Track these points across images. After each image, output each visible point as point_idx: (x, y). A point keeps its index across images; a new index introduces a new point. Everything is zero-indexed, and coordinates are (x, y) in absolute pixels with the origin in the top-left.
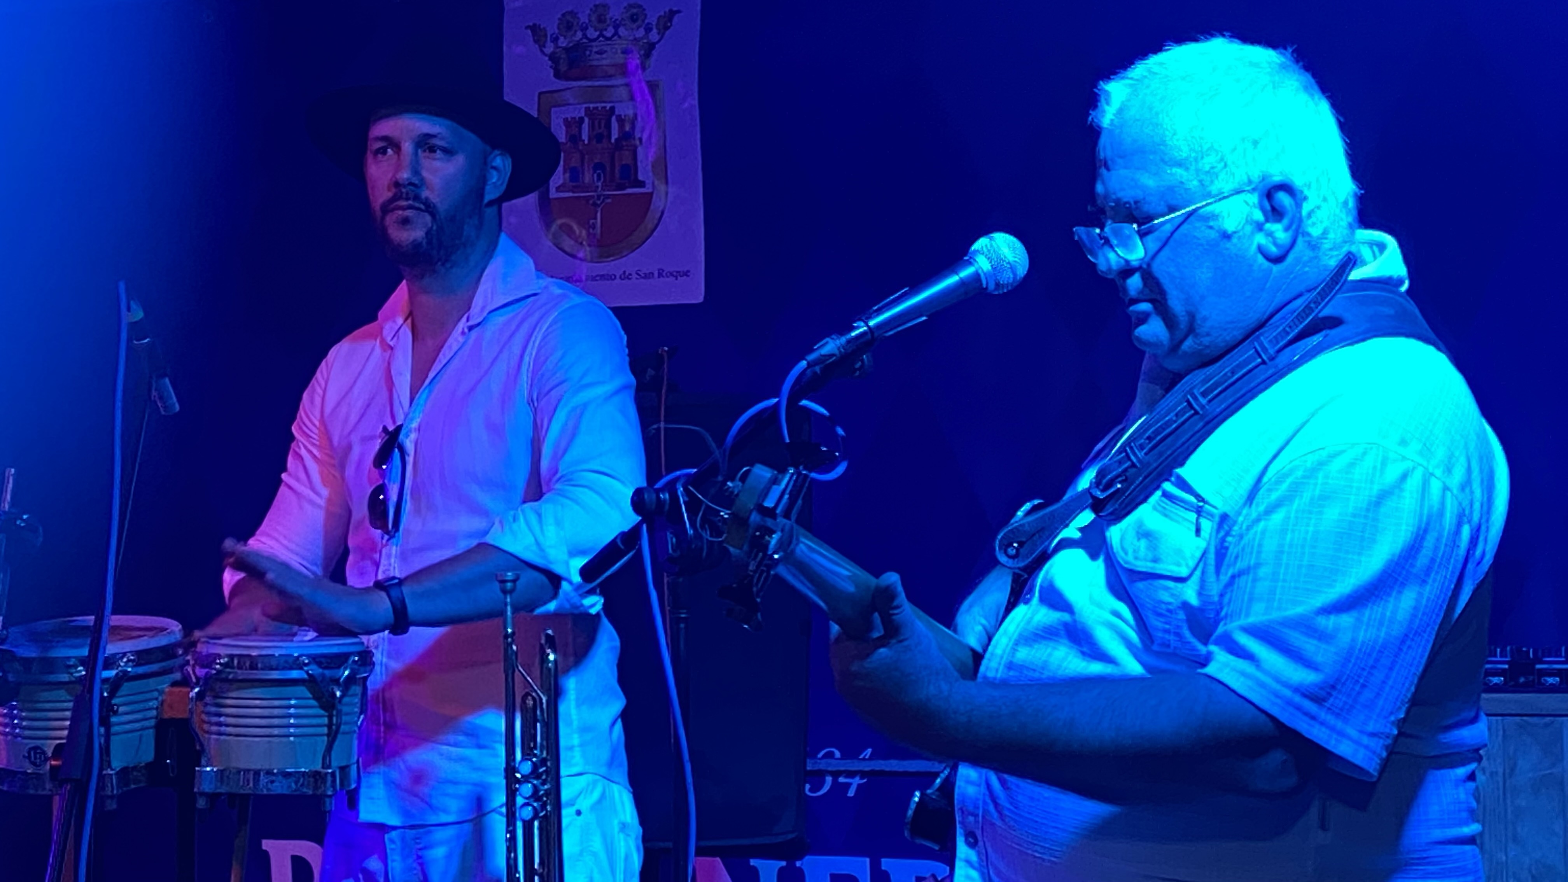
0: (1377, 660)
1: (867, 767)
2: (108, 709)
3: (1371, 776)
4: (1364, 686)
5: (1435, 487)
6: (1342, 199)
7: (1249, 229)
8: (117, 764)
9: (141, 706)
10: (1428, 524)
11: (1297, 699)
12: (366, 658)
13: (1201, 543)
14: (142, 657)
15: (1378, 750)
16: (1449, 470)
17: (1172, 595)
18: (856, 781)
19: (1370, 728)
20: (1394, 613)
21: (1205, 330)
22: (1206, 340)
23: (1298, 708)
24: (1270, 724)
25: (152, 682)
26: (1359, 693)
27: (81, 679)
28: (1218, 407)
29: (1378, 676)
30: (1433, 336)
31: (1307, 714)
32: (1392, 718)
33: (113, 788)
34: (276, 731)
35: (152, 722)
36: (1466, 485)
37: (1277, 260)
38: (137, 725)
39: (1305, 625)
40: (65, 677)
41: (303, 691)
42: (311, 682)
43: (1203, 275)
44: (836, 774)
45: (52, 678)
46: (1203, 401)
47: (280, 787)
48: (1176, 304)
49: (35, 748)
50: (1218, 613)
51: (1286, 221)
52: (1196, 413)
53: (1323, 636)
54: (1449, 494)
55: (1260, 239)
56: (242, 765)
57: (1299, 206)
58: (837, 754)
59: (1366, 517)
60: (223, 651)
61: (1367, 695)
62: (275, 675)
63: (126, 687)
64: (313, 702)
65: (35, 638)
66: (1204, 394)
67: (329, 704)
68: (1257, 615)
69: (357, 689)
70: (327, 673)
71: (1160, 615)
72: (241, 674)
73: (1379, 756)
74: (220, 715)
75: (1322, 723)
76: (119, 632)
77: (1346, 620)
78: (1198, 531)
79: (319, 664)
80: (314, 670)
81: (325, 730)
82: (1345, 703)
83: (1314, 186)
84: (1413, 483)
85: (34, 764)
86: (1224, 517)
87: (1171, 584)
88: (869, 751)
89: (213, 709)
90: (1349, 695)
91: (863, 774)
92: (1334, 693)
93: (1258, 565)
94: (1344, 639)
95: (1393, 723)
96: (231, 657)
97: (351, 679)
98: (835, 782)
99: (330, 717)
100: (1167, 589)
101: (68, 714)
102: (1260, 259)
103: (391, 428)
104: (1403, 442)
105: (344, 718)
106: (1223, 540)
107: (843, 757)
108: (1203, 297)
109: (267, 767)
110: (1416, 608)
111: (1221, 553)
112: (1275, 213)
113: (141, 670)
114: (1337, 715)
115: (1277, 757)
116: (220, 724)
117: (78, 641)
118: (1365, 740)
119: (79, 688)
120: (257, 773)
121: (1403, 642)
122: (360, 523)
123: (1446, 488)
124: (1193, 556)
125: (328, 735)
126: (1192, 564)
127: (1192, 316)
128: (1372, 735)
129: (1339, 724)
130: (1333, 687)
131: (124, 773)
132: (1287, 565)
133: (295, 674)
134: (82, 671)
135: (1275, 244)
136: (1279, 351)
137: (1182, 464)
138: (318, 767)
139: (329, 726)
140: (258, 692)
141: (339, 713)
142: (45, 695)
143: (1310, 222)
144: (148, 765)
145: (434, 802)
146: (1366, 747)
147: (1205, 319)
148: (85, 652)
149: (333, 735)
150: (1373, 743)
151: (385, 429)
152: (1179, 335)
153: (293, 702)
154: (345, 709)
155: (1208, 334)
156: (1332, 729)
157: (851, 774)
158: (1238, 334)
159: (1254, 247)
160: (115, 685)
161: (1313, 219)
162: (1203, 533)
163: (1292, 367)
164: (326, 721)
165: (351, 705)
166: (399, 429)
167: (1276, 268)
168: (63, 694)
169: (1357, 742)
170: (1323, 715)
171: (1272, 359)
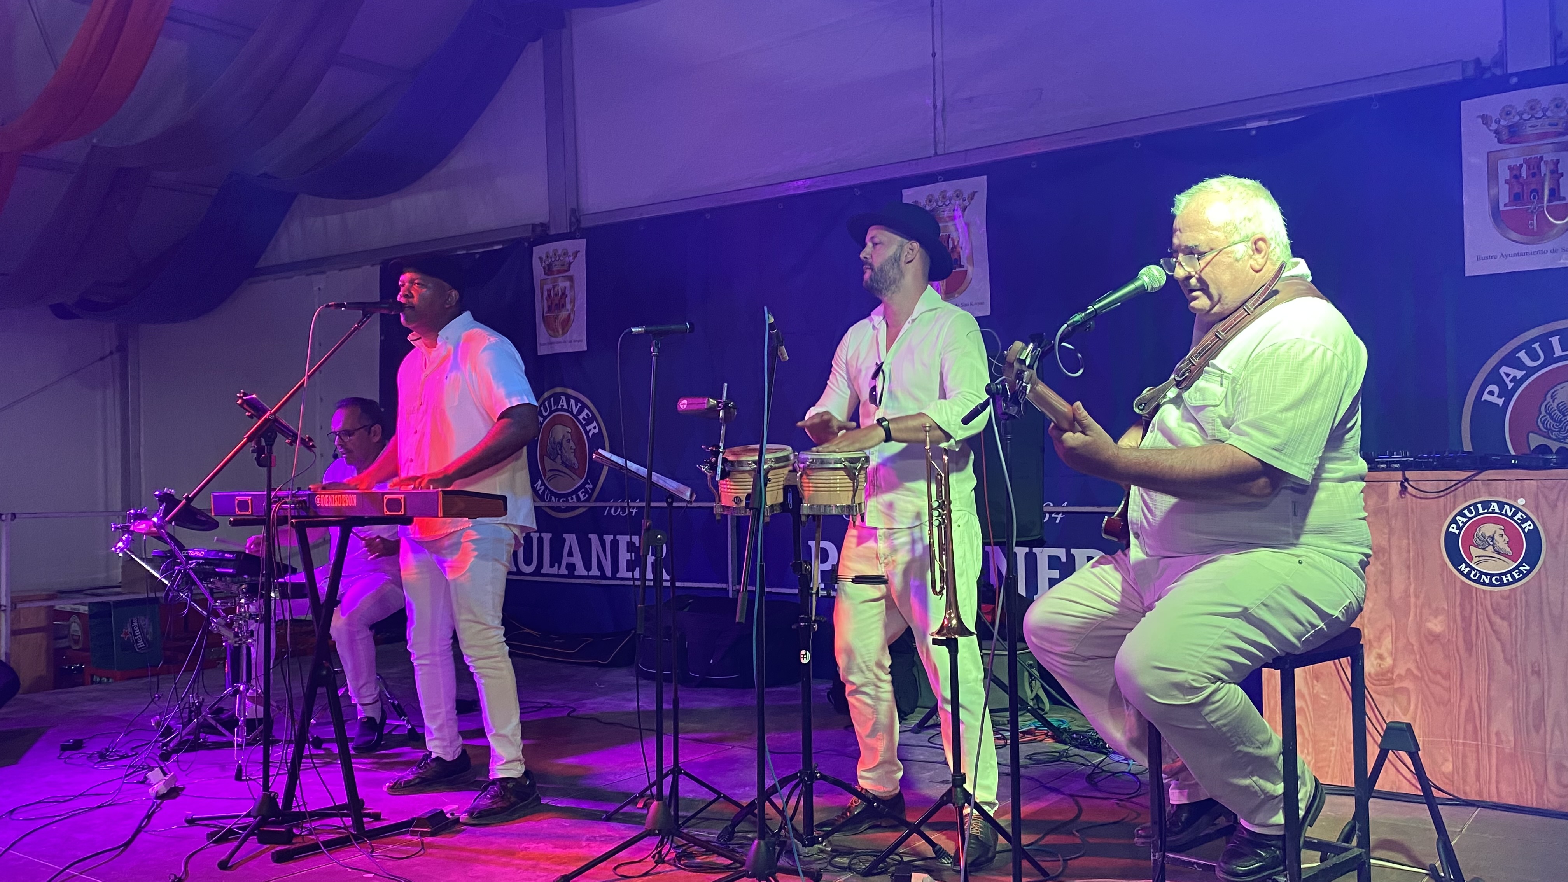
0: (1305, 432)
1: (1065, 510)
2: (767, 480)
3: (1308, 482)
4: (1300, 443)
5: (1329, 354)
6: (1285, 244)
7: (1247, 257)
8: (769, 503)
9: (777, 480)
10: (1325, 371)
11: (1270, 451)
12: (867, 459)
13: (1224, 389)
14: (778, 460)
15: (1310, 471)
16: (1335, 346)
17: (1214, 413)
18: (1060, 516)
19: (1305, 462)
20: (1312, 410)
21: (1226, 302)
22: (1226, 307)
23: (1271, 455)
24: (1259, 464)
25: (781, 471)
26: (1298, 447)
27: (754, 470)
28: (1229, 335)
29: (1306, 439)
30: (1322, 295)
31: (1275, 457)
32: (1315, 456)
33: (768, 513)
34: (832, 489)
35: (781, 487)
36: (1344, 351)
37: (1257, 272)
38: (776, 488)
39: (1273, 419)
40: (748, 469)
41: (842, 472)
42: (845, 469)
43: (1226, 277)
44: (1051, 513)
45: (742, 469)
46: (1223, 334)
47: (834, 512)
48: (1213, 290)
49: (737, 497)
50: (1233, 418)
51: (1263, 254)
52: (1220, 339)
53: (1280, 423)
54: (1336, 357)
55: (1252, 262)
56: (820, 503)
57: (1268, 247)
58: (1052, 505)
59: (1298, 371)
60: (810, 457)
61: (1302, 447)
62: (831, 466)
63: (772, 472)
64: (847, 477)
65: (734, 454)
66: (1223, 331)
67: (853, 477)
68: (1251, 416)
69: (863, 472)
70: (852, 465)
71: (1209, 423)
72: (818, 466)
73: (1311, 473)
74: (809, 483)
75: (1283, 460)
76: (770, 451)
77: (1290, 414)
78: (1221, 385)
79: (849, 462)
80: (847, 464)
81: (852, 488)
82: (1292, 451)
83: (1274, 239)
84: (1319, 353)
85: (736, 503)
86: (1234, 379)
87: (1212, 408)
88: (1066, 503)
89: (807, 481)
90: (1293, 448)
91: (1063, 513)
92: (1287, 447)
93: (1249, 396)
94: (1290, 423)
95: (1316, 458)
96: (813, 459)
97: (861, 468)
98: (1050, 516)
99: (854, 483)
100: (1211, 411)
101: (752, 483)
102: (1251, 271)
103: (879, 363)
104: (1313, 336)
105: (860, 484)
106: (1235, 387)
107: (1054, 505)
108: (1226, 287)
109: (829, 503)
110: (1323, 408)
111: (1234, 391)
112: (1258, 250)
113: (777, 465)
114: (1289, 457)
115: (1263, 481)
116: (809, 487)
117: (753, 454)
118: (1303, 467)
119: (753, 473)
120: (825, 506)
121: (1317, 423)
122: (865, 402)
123: (1335, 355)
124: (1221, 396)
125: (853, 491)
126: (1221, 399)
127: (1220, 297)
128: (1307, 464)
129: (1290, 461)
130: (1286, 444)
131: (772, 506)
132: (1263, 395)
133: (839, 466)
134: (754, 466)
135: (1258, 264)
136: (1255, 308)
137: (1214, 358)
138: (850, 503)
139: (854, 487)
140: (825, 473)
141: (858, 481)
142: (739, 476)
143: (1272, 254)
144: (781, 504)
145: (896, 518)
146: (1304, 470)
147: (1226, 297)
148: (756, 458)
149: (855, 491)
150: (1307, 468)
151: (877, 364)
152: (1215, 303)
153: (838, 477)
154: (860, 480)
155: (1227, 304)
156: (1287, 463)
157: (1058, 513)
158: (1239, 304)
159: (1249, 266)
160: (767, 472)
161: (1273, 253)
162: (1224, 385)
163: (1261, 314)
164: (852, 485)
165: (862, 477)
166: (882, 363)
167: (1258, 274)
168: (747, 475)
169: (1300, 468)
170: (1282, 457)
171: (1252, 312)
